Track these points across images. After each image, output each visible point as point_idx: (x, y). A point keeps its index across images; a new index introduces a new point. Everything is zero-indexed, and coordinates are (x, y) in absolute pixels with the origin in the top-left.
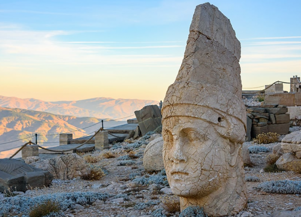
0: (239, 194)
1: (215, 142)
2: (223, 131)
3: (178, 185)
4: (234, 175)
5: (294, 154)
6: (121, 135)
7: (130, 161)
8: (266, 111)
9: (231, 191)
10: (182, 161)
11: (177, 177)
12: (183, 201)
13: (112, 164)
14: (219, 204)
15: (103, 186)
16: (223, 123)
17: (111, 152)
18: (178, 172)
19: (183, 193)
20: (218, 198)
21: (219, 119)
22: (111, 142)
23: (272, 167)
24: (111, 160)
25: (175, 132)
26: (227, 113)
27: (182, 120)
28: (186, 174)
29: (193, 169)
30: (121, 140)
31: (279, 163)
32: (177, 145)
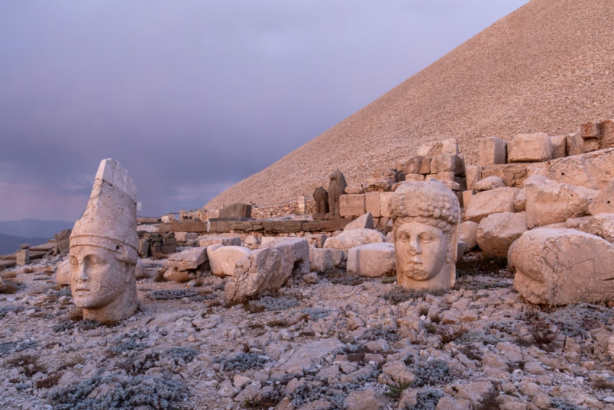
0: (131, 303)
1: (113, 265)
2: (120, 257)
3: (81, 299)
4: (128, 289)
5: (176, 269)
6: (42, 253)
7: (45, 276)
8: (160, 236)
9: (124, 302)
10: (85, 280)
11: (80, 293)
12: (85, 312)
13: (28, 279)
14: (115, 312)
15: (17, 299)
16: (119, 250)
17: (29, 267)
18: (81, 290)
19: (85, 305)
20: (115, 307)
21: (118, 247)
22: (32, 258)
23: (161, 278)
24: (29, 275)
25: (80, 258)
26: (123, 242)
27: (86, 248)
28: (88, 290)
29: (94, 286)
30: (41, 257)
31: (166, 275)
32: (81, 268)
